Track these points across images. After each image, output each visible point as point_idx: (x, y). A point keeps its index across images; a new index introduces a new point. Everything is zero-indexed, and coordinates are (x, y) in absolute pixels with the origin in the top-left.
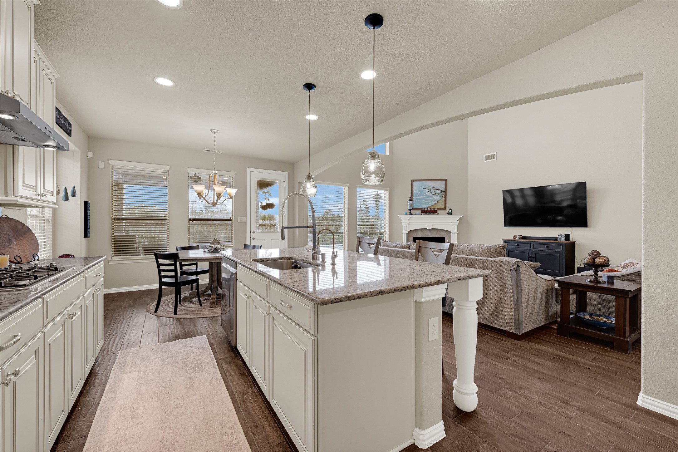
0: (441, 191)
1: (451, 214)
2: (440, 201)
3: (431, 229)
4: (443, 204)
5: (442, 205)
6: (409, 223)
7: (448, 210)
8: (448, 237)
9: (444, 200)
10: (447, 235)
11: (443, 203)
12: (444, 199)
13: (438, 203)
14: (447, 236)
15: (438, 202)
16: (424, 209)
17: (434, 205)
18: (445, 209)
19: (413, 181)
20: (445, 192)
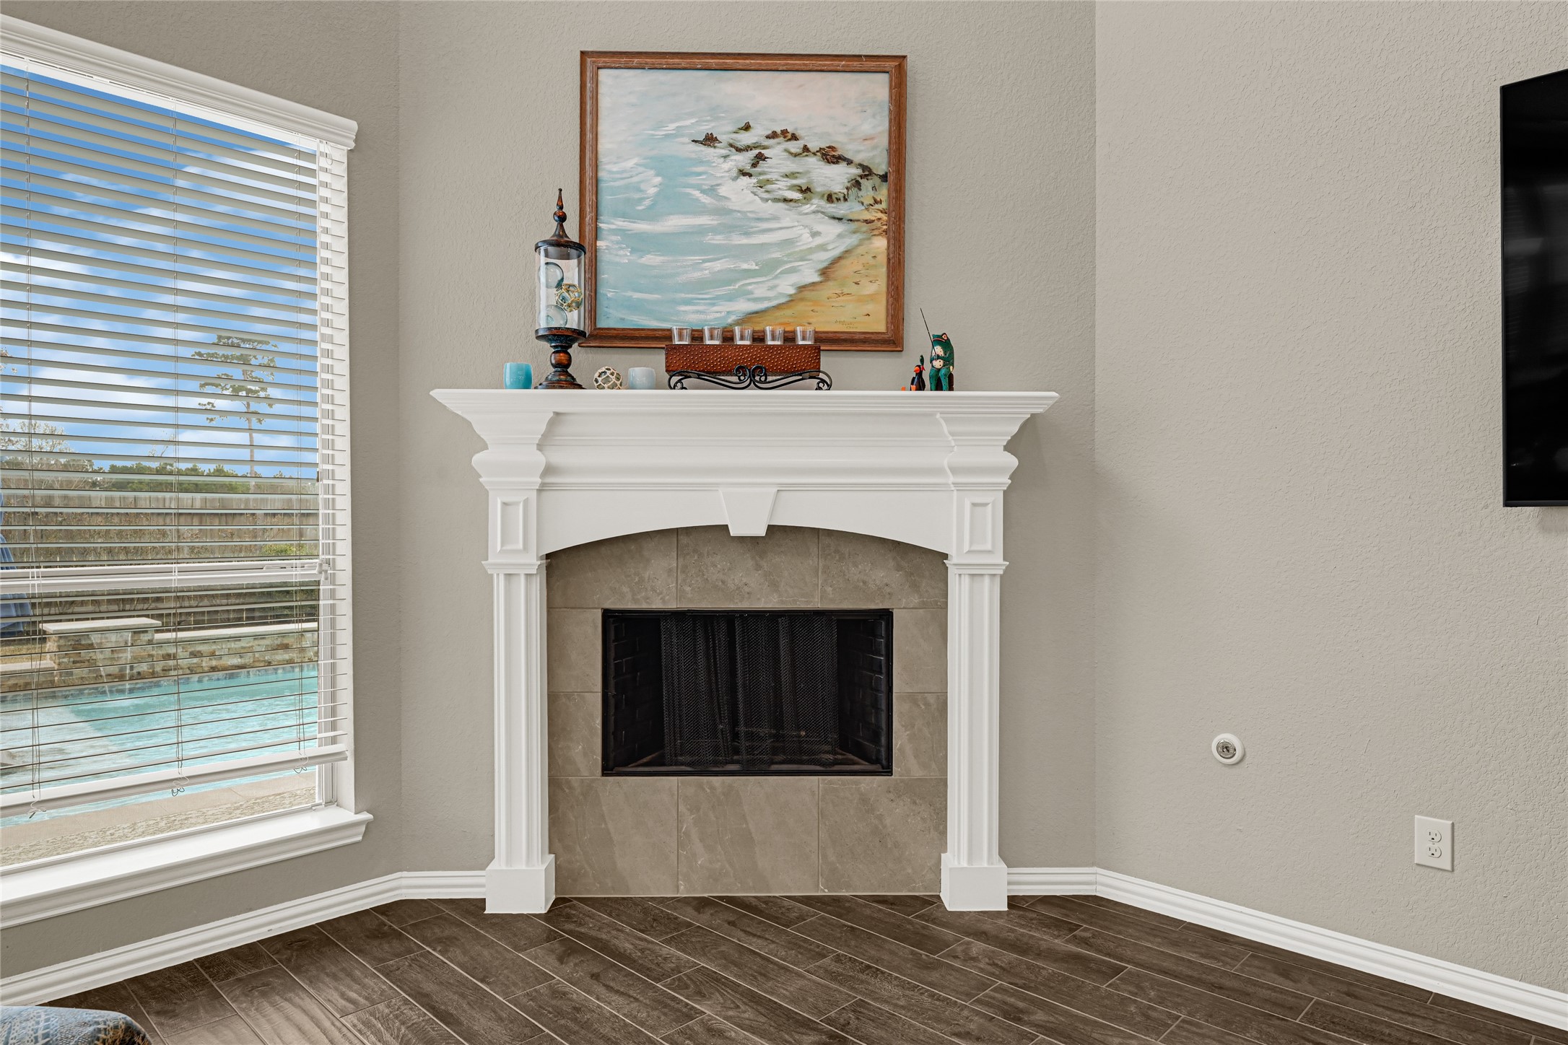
0: (856, 171)
1: (943, 382)
2: (849, 266)
3: (762, 533)
4: (872, 298)
5: (862, 300)
6: (550, 471)
7: (918, 344)
8: (923, 605)
9: (883, 259)
10: (915, 587)
11: (877, 286)
12: (881, 244)
13: (831, 288)
14: (915, 600)
15: (825, 272)
16: (697, 336)
17: (792, 301)
18: (891, 342)
19: (592, 62)
20: (891, 178)
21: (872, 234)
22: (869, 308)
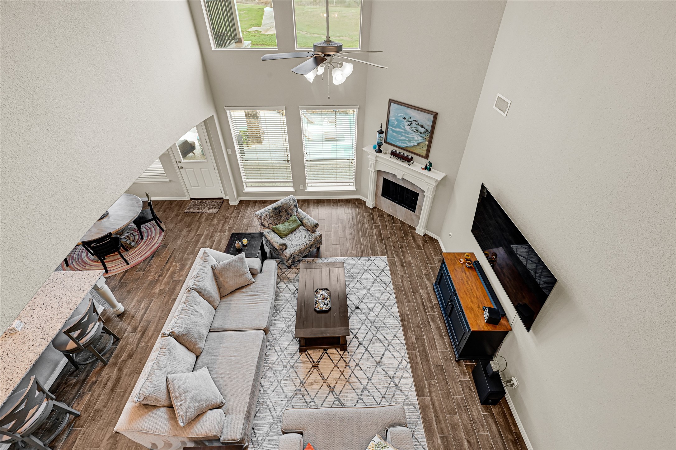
0: (425, 130)
2: (422, 145)
4: (424, 150)
5: (423, 150)
6: (376, 160)
8: (422, 195)
9: (427, 145)
10: (422, 193)
11: (425, 148)
12: (427, 143)
13: (418, 147)
15: (418, 144)
18: (426, 158)
19: (391, 101)
20: (431, 133)
21: (426, 141)
22: (423, 152)
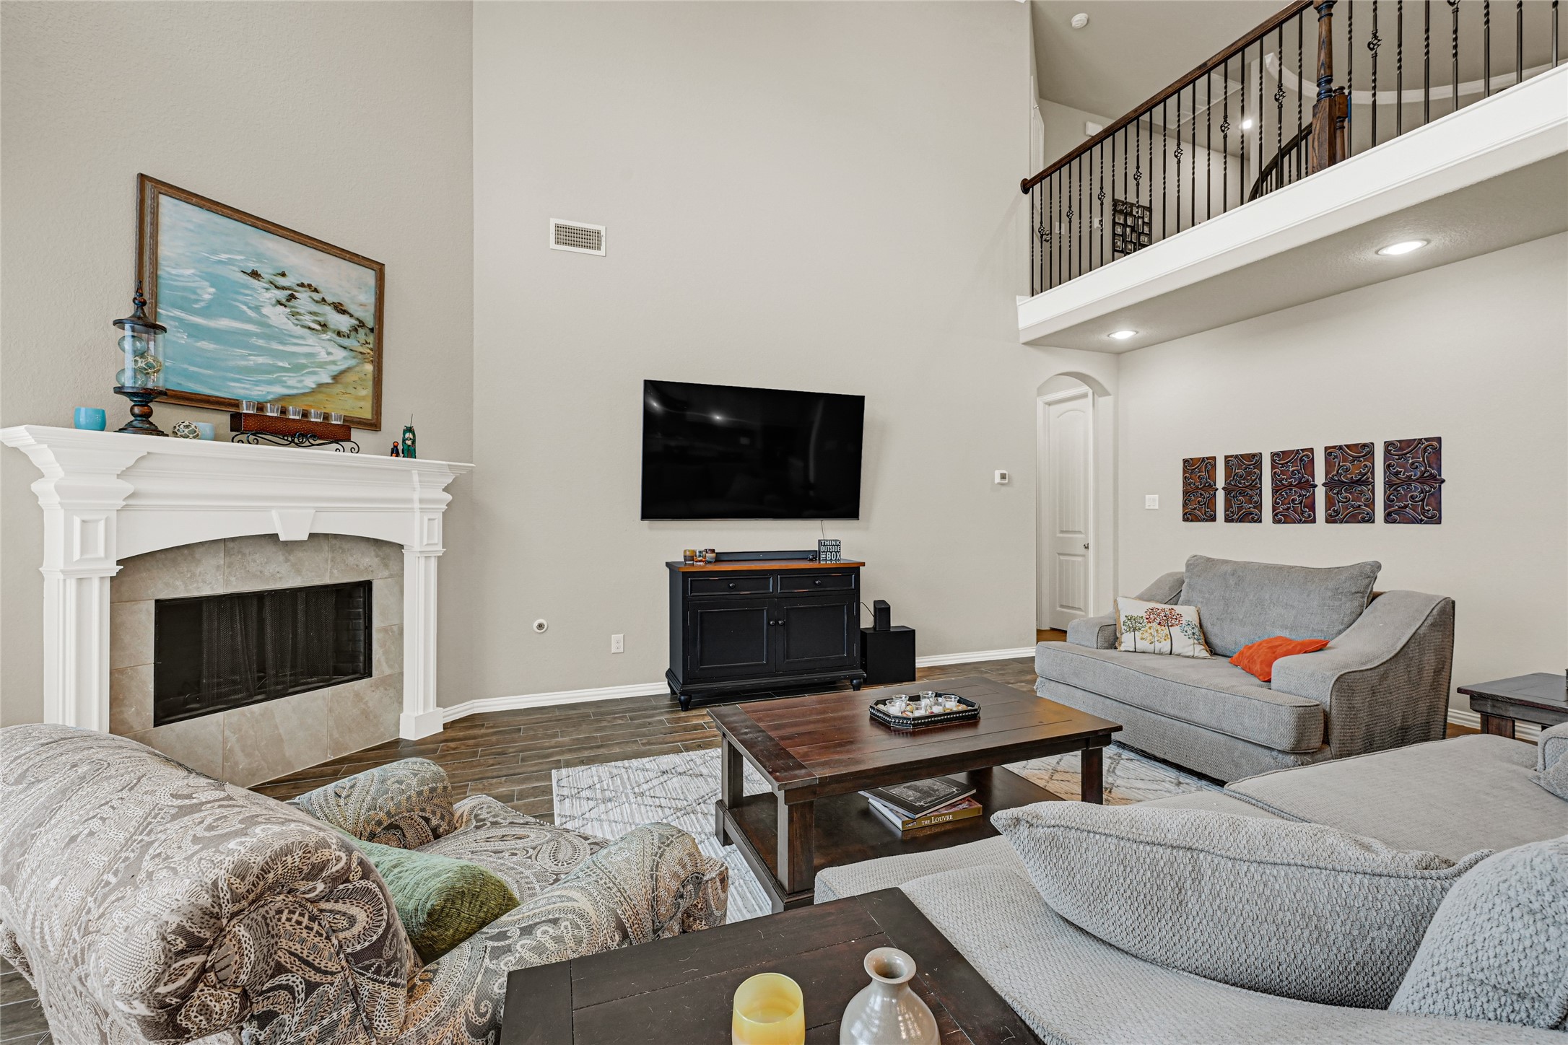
2: (350, 378)
3: (306, 538)
4: (363, 398)
5: (357, 398)
6: (133, 495)
7: (392, 430)
8: (391, 576)
9: (370, 377)
10: (386, 566)
11: (366, 392)
12: (369, 368)
13: (338, 389)
14: (386, 573)
15: (336, 378)
16: (261, 407)
17: (313, 392)
18: (373, 425)
19: (152, 186)
20: (376, 331)
21: (364, 360)
22: (362, 404)
